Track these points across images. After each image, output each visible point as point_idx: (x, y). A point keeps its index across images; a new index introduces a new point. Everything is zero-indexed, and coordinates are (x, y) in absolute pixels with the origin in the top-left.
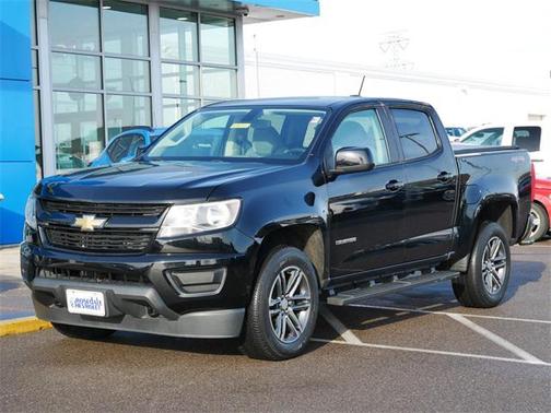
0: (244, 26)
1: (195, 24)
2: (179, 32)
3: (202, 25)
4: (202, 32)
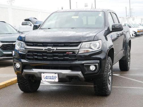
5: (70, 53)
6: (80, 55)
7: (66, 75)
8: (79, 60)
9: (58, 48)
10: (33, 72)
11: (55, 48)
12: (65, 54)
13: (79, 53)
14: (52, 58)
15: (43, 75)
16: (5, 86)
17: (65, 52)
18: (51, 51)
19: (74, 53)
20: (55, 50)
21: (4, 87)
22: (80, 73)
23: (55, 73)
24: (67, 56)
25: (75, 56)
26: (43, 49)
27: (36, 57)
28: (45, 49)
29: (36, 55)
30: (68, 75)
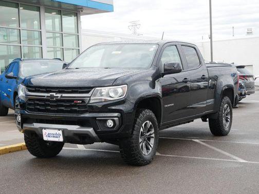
0: (81, 16)
1: (60, 16)
2: (52, 19)
3: (63, 16)
4: (63, 19)
5: (79, 102)
6: (91, 105)
7: (72, 132)
8: (90, 112)
9: (64, 95)
10: (33, 127)
11: (59, 95)
12: (72, 103)
13: (91, 102)
14: (56, 109)
15: (44, 131)
16: (20, 149)
17: (72, 101)
18: (55, 99)
19: (83, 101)
20: (59, 98)
21: (18, 151)
22: (91, 130)
23: (59, 129)
24: (75, 106)
25: (85, 106)
26: (45, 96)
27: (38, 107)
28: (47, 96)
29: (38, 105)
30: (76, 132)
